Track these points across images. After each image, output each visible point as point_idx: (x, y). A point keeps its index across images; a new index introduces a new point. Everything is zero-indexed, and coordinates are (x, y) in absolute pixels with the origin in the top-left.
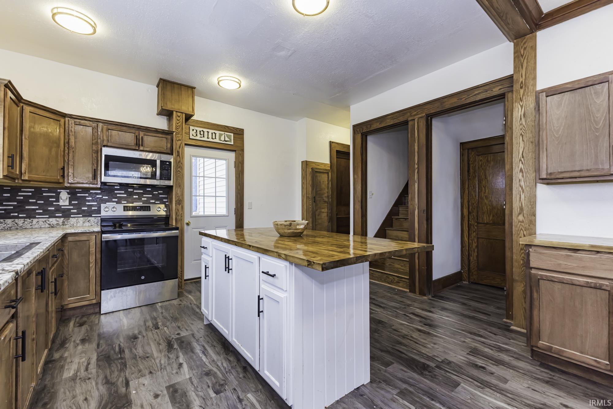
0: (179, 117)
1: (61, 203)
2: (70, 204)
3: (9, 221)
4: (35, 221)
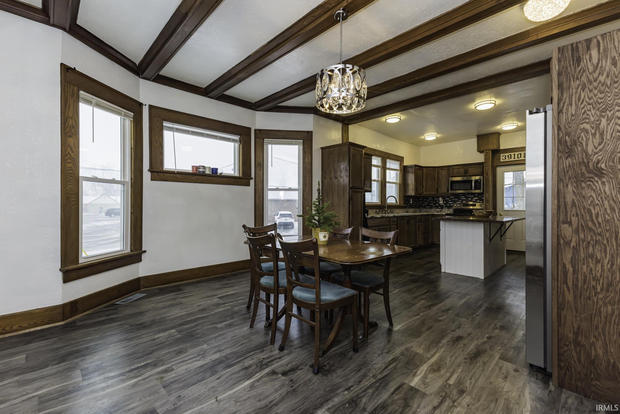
0: (487, 153)
1: (440, 203)
2: (443, 203)
3: (425, 209)
4: (432, 209)
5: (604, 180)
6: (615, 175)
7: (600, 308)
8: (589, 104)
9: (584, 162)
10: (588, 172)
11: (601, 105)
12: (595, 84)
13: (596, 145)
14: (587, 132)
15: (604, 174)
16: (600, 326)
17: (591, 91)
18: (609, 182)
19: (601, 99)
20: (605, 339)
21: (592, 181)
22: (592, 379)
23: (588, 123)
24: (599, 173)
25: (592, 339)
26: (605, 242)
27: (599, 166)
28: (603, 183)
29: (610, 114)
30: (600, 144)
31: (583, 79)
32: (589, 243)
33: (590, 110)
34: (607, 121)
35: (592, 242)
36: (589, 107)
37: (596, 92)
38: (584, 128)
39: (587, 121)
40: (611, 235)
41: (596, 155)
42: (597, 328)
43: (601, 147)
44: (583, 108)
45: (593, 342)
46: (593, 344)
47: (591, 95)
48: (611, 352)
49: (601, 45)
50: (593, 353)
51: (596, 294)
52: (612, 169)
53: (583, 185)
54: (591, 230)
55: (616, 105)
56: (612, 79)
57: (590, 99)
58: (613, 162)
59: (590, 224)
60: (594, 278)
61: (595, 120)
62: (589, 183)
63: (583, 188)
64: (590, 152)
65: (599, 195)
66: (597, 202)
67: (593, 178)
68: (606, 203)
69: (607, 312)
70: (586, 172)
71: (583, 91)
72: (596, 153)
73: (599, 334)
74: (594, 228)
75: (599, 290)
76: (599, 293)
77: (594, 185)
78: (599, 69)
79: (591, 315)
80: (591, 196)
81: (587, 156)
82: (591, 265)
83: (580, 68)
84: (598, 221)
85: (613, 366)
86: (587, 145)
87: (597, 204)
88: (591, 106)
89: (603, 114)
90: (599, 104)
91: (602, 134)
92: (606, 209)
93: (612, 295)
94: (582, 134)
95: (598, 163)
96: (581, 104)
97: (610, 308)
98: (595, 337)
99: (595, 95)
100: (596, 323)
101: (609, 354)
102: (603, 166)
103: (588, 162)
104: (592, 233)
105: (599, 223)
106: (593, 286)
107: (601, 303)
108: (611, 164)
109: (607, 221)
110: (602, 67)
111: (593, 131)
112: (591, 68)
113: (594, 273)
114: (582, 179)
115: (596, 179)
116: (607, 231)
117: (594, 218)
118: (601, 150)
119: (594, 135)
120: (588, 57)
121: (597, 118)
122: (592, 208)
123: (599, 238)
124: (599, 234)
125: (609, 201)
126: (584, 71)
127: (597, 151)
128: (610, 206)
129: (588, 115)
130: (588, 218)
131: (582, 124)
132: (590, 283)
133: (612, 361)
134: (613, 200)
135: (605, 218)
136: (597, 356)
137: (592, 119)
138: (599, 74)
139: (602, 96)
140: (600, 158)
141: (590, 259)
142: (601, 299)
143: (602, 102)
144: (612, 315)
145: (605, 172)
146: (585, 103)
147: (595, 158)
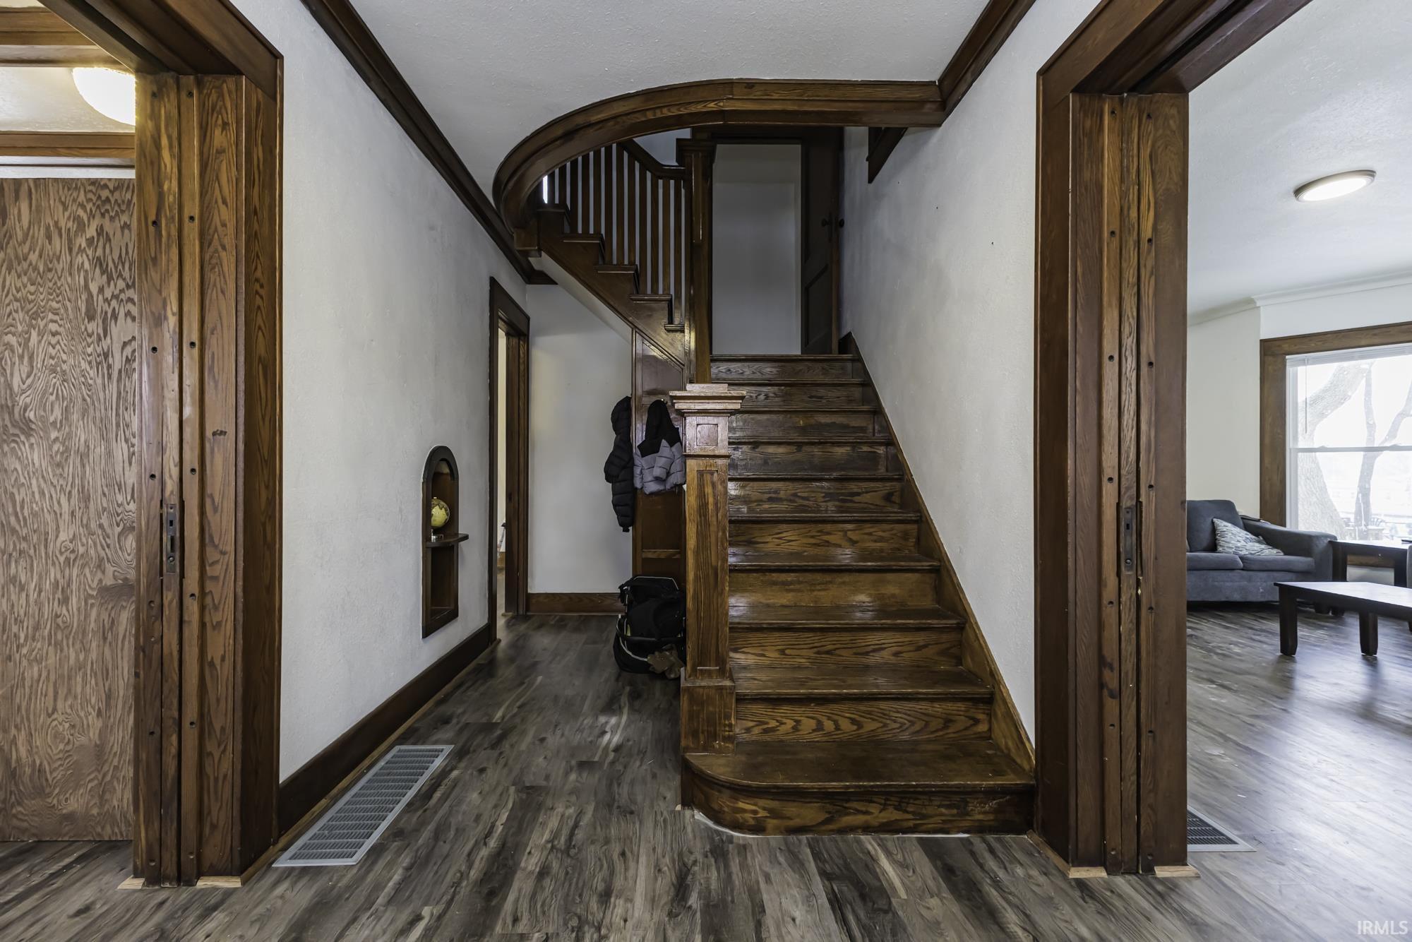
5: (33, 440)
6: (46, 432)
7: (23, 673)
8: (17, 300)
9: (8, 407)
10: (13, 426)
11: (32, 305)
12: (25, 265)
13: (24, 376)
14: (13, 351)
15: (32, 429)
16: (24, 705)
17: (19, 276)
18: (38, 444)
19: (32, 294)
20: (29, 726)
21: (17, 442)
22: (13, 806)
23: (14, 335)
24: (26, 428)
25: (13, 731)
26: (32, 552)
27: (27, 415)
28: (31, 445)
29: (42, 324)
30: (28, 377)
31: (9, 251)
32: (10, 555)
33: (16, 311)
34: (39, 335)
35: (14, 554)
36: (16, 305)
37: (25, 279)
38: (8, 343)
39: (13, 329)
40: (39, 539)
41: (24, 396)
42: (19, 708)
43: (29, 381)
44: (8, 305)
45: (14, 736)
46: (14, 742)
47: (19, 284)
48: (37, 747)
49: (34, 197)
50: (14, 757)
51: (18, 647)
52: (43, 422)
53: (6, 448)
54: (14, 531)
55: (50, 310)
56: (45, 264)
57: (18, 292)
58: (45, 411)
59: (13, 519)
60: (16, 619)
61: (23, 331)
62: (13, 445)
63: (5, 454)
64: (16, 389)
65: (26, 468)
66: (23, 480)
67: (17, 435)
68: (34, 482)
69: (32, 678)
70: (9, 425)
71: (9, 273)
72: (24, 392)
73: (22, 721)
74: (18, 528)
75: (22, 641)
76: (23, 646)
77: (20, 449)
78: (29, 238)
79: (12, 687)
80: (16, 469)
81: (11, 395)
82: (13, 597)
83: (6, 227)
84: (23, 514)
85: (39, 771)
86: (12, 374)
87: (23, 484)
88: (19, 304)
89: (34, 322)
90: (30, 303)
91: (31, 358)
92: (33, 493)
93: (39, 645)
94: (6, 353)
95: (25, 410)
96: (6, 296)
97: (36, 669)
98: (16, 727)
99: (25, 286)
100: (18, 700)
101: (35, 750)
102: (31, 415)
103: (13, 406)
104: (15, 538)
105: (25, 519)
106: (15, 635)
107: (25, 662)
108: (43, 413)
109: (35, 514)
110: (33, 237)
111: (20, 351)
112: (20, 237)
113: (16, 610)
114: (5, 437)
115: (23, 438)
116: (35, 531)
117: (18, 509)
118: (30, 387)
119: (21, 357)
120: (16, 212)
121: (26, 328)
122: (15, 491)
123: (24, 545)
124: (25, 539)
125: (37, 479)
126: (11, 237)
127: (24, 387)
128: (39, 486)
129: (14, 319)
130: (11, 510)
131: (6, 334)
132: (10, 629)
133: (38, 762)
134: (43, 477)
135: (32, 508)
136: (19, 760)
137: (20, 328)
138: (30, 250)
139: (32, 289)
140: (28, 400)
141: (12, 586)
142: (25, 656)
143: (32, 301)
144: (38, 681)
145: (33, 426)
146: (10, 296)
147: (22, 400)
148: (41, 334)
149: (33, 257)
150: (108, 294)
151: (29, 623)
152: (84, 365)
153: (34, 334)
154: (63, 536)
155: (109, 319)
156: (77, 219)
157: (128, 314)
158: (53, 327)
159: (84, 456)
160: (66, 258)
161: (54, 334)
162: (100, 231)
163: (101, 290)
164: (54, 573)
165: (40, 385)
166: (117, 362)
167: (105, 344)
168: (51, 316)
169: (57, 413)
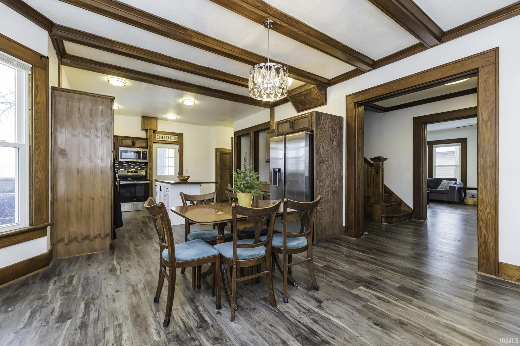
0: (151, 131)
6: (326, 162)
11: (323, 137)
13: (323, 151)
17: (322, 131)
19: (323, 135)
24: (323, 161)
25: (322, 220)
28: (324, 165)
31: (320, 126)
33: (321, 138)
35: (322, 186)
40: (325, 183)
46: (322, 222)
47: (322, 133)
49: (323, 116)
56: (325, 130)
65: (323, 169)
66: (323, 171)
67: (322, 163)
71: (320, 131)
72: (323, 154)
73: (323, 218)
76: (323, 203)
77: (322, 165)
85: (325, 228)
89: (324, 141)
91: (324, 148)
92: (324, 174)
95: (323, 158)
97: (325, 208)
101: (325, 224)
105: (323, 179)
111: (322, 146)
116: (325, 181)
117: (322, 177)
119: (322, 148)
120: (321, 119)
124: (323, 183)
126: (320, 124)
133: (325, 226)
136: (323, 226)
142: (323, 205)
144: (325, 210)
147: (323, 156)
148: (325, 143)
149: (324, 128)
150: (333, 136)
151: (324, 199)
152: (330, 150)
153: (324, 143)
154: (328, 182)
155: (333, 141)
156: (329, 122)
157: (335, 140)
158: (326, 142)
159: (330, 167)
160: (328, 129)
161: (327, 143)
162: (332, 124)
163: (332, 136)
164: (327, 189)
165: (325, 153)
166: (334, 149)
167: (333, 146)
168: (326, 140)
169: (327, 159)
